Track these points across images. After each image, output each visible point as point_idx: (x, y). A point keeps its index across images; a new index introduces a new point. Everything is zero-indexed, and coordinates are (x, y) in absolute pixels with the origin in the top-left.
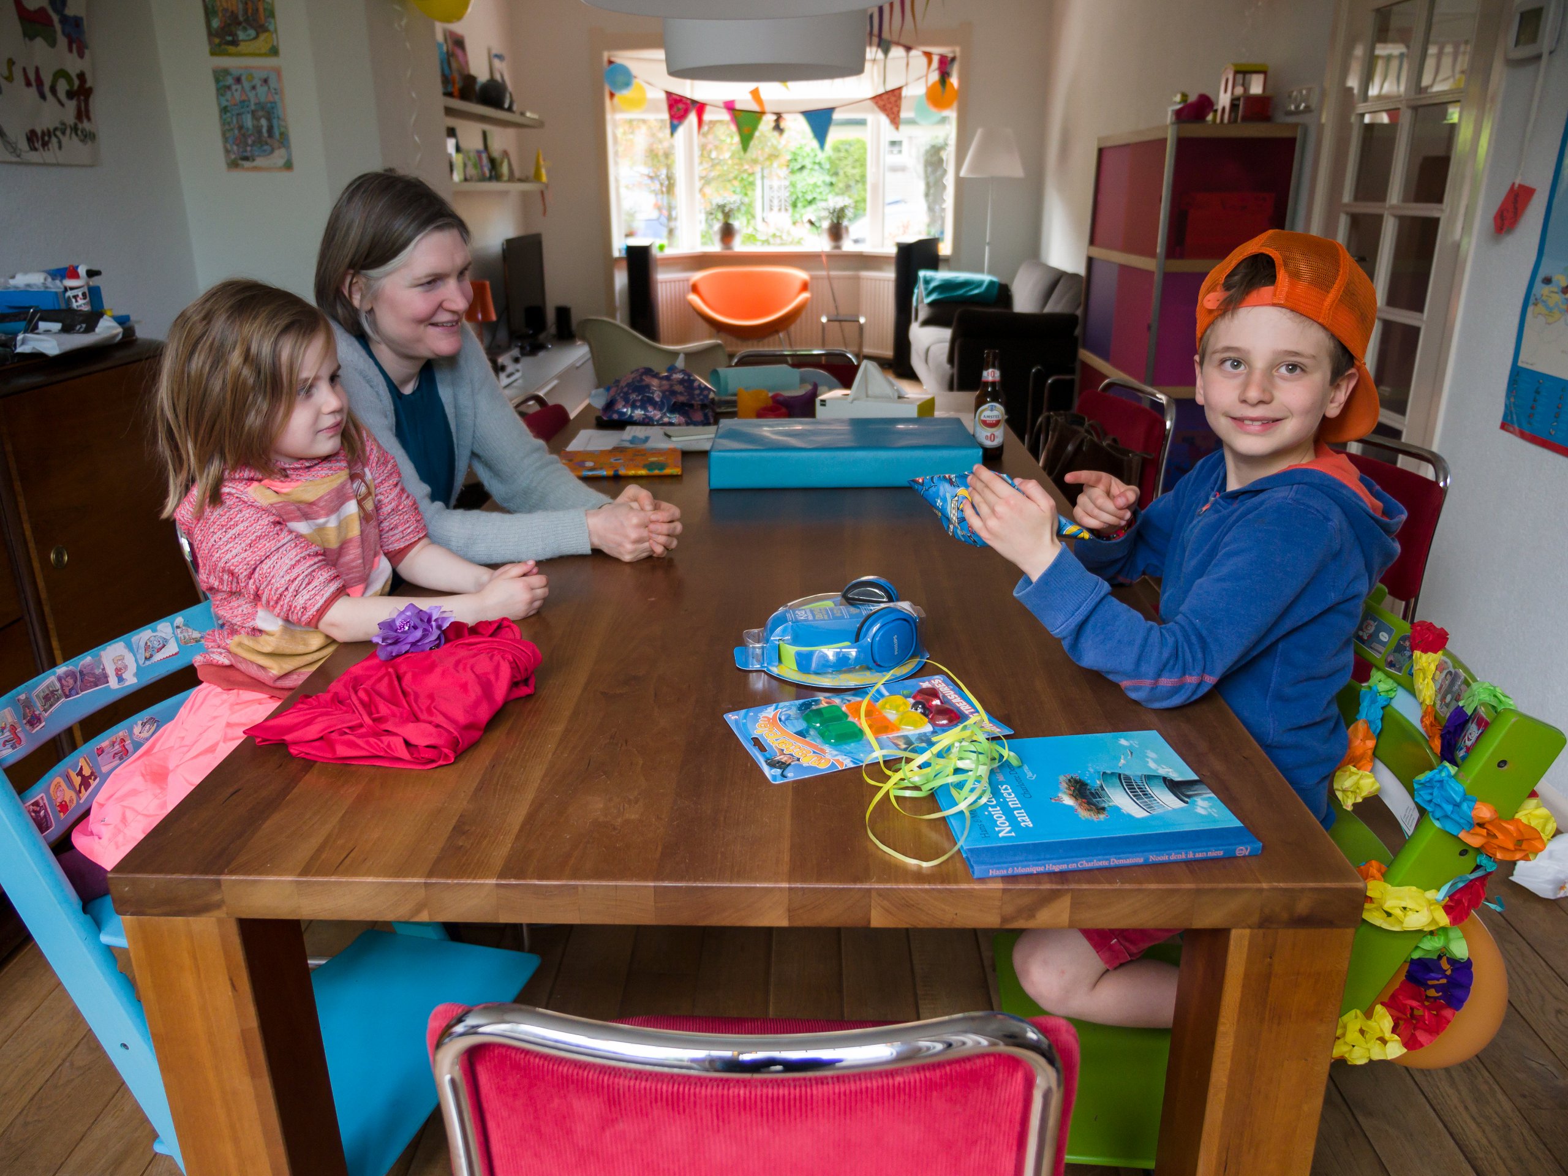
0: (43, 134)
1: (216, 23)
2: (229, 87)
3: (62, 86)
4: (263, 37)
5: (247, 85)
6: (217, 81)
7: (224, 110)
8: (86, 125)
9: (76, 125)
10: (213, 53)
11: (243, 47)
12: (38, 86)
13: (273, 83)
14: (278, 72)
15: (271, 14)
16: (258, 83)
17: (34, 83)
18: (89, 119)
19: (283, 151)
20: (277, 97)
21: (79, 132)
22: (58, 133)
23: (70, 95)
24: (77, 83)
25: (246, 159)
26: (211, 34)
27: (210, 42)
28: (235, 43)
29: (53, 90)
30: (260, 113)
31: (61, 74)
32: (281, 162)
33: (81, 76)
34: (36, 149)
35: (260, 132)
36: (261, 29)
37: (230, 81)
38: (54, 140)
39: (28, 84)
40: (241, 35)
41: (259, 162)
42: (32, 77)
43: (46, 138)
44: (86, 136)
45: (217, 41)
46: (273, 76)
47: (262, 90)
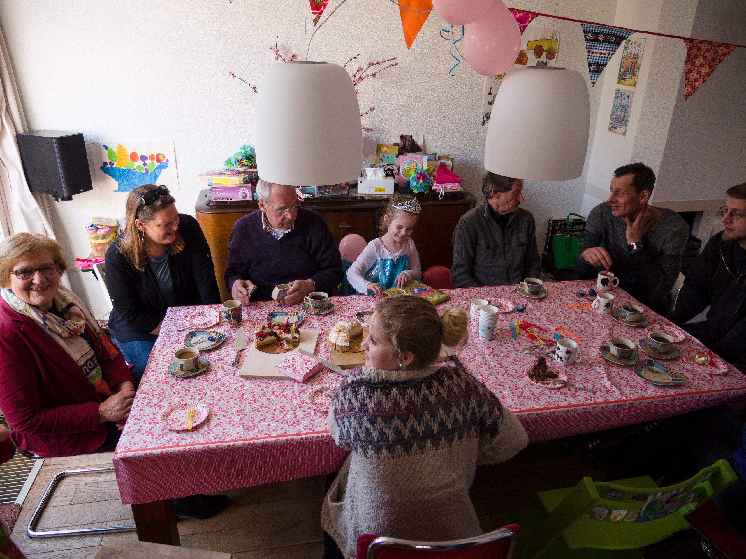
1: (622, 71)
2: (618, 97)
4: (633, 77)
5: (623, 97)
6: (616, 94)
7: (614, 106)
10: (618, 83)
11: (627, 81)
13: (630, 98)
14: (634, 93)
15: (638, 69)
16: (626, 97)
19: (625, 127)
20: (630, 104)
25: (614, 128)
26: (619, 75)
27: (618, 77)
28: (624, 79)
30: (623, 110)
32: (623, 132)
35: (621, 118)
36: (634, 74)
37: (619, 95)
40: (628, 76)
41: (618, 130)
45: (620, 77)
46: (631, 94)
47: (626, 100)
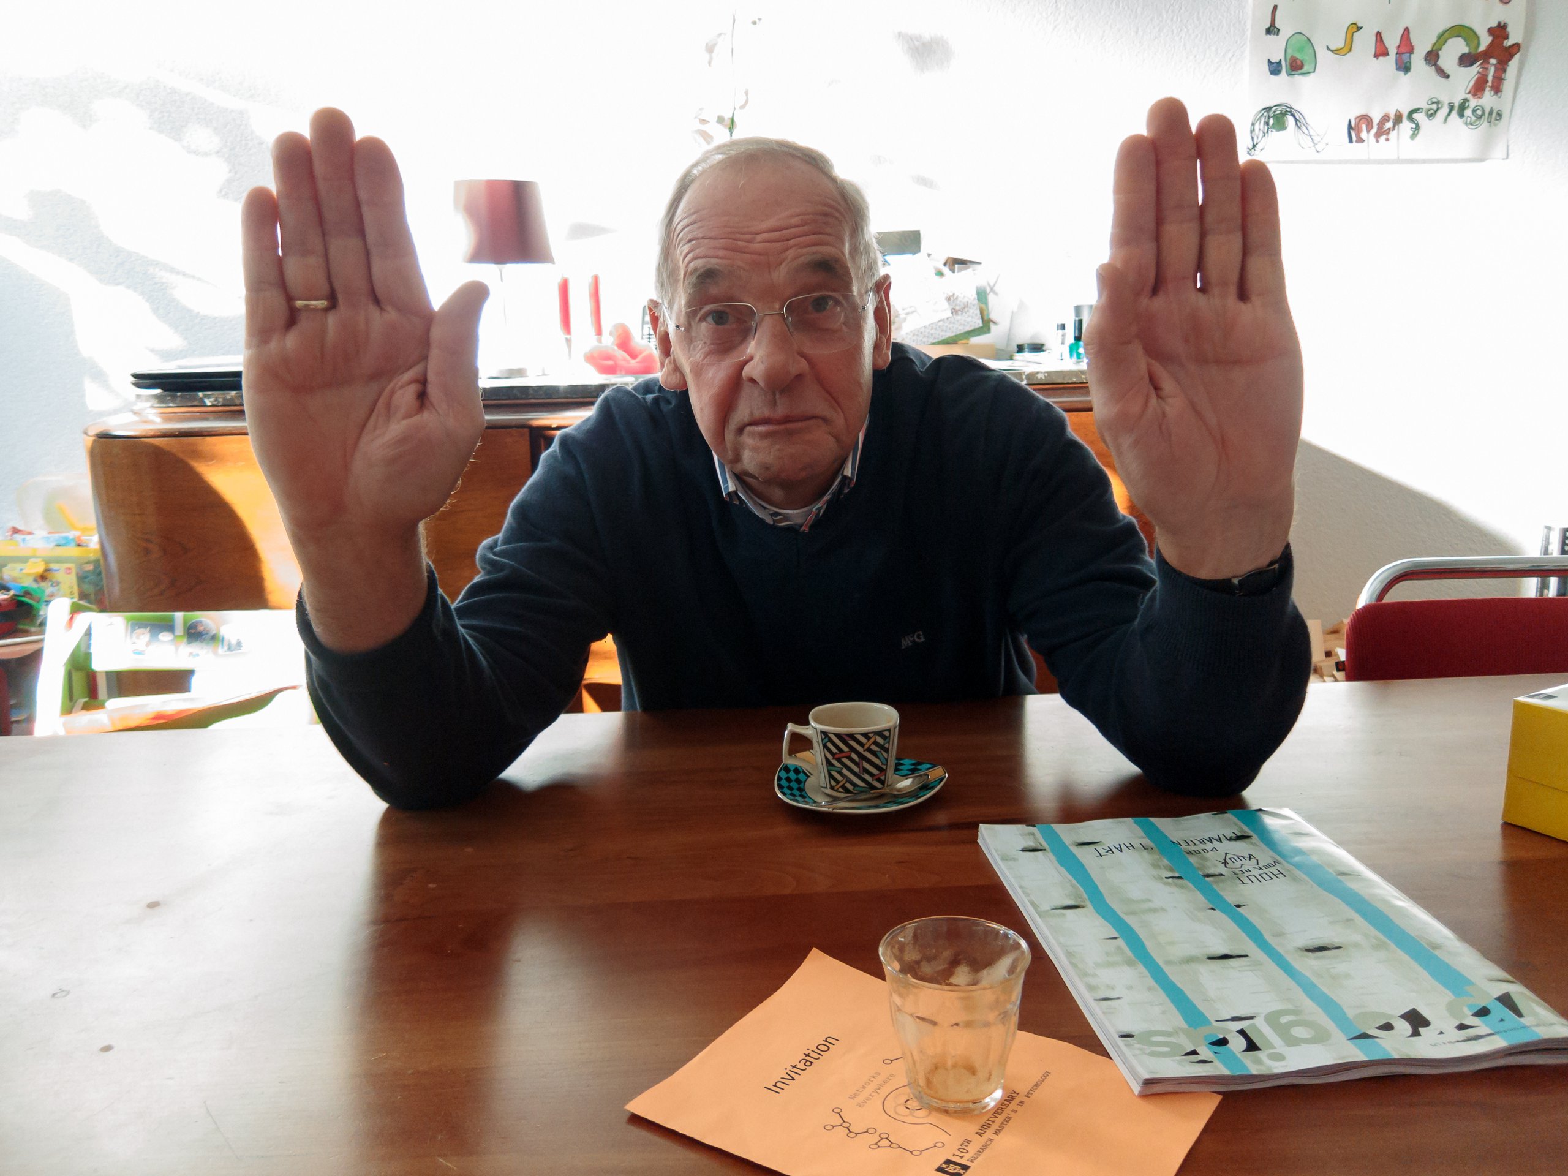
0: (1386, 118)
3: (1457, 47)
8: (1488, 99)
9: (1466, 100)
12: (1399, 54)
17: (1393, 51)
18: (1497, 89)
21: (1468, 112)
22: (1419, 117)
23: (1466, 60)
24: (1485, 41)
29: (1432, 57)
31: (1461, 31)
33: (1499, 32)
34: (1360, 140)
38: (1406, 126)
39: (1381, 51)
42: (1392, 43)
43: (1389, 125)
44: (1479, 117)
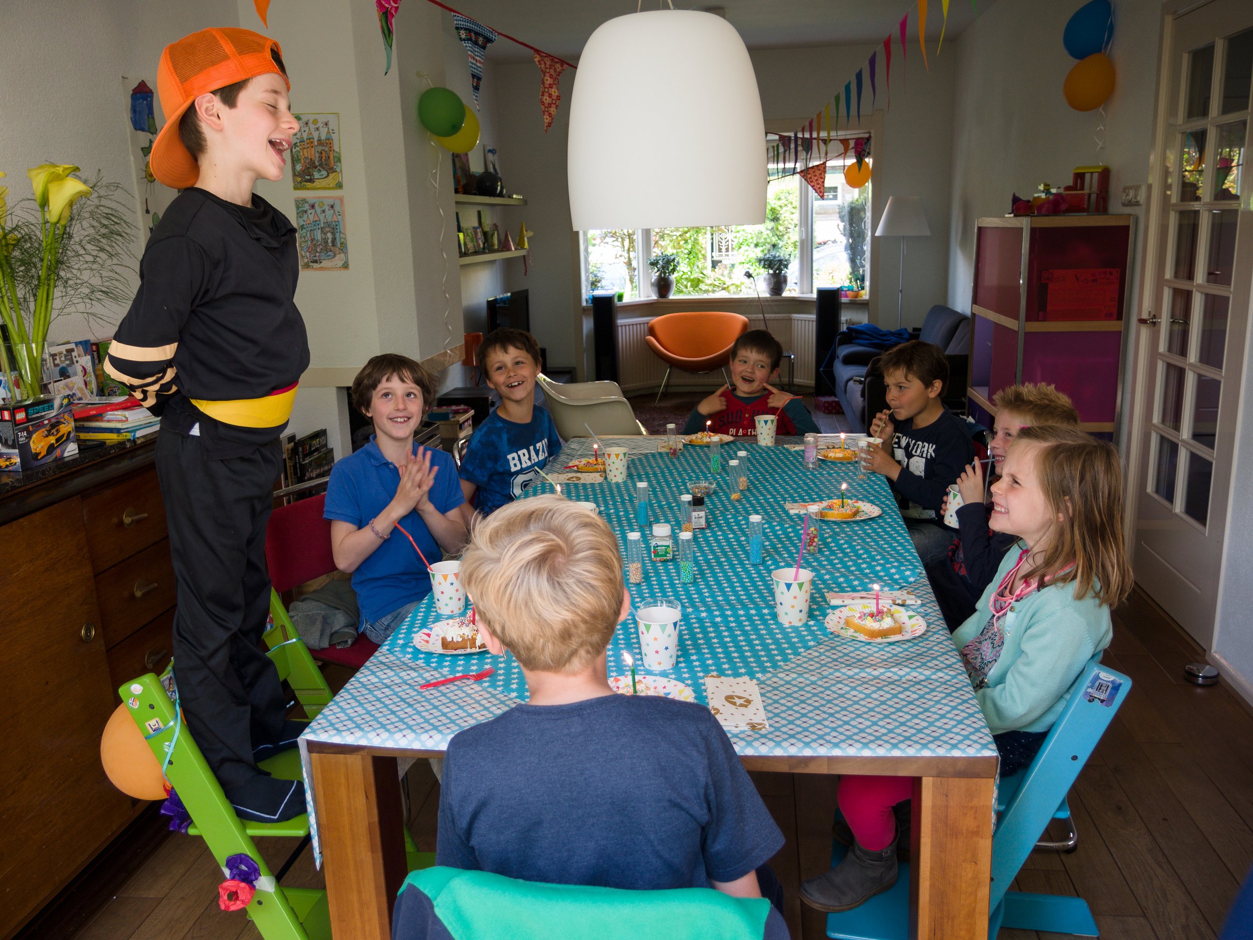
1: (299, 167)
2: (306, 212)
4: (331, 176)
5: (318, 210)
6: (298, 207)
10: (295, 188)
11: (317, 184)
13: (337, 208)
14: (341, 200)
15: (339, 160)
16: (327, 208)
19: (342, 255)
20: (340, 218)
25: (316, 262)
26: (294, 175)
27: (294, 181)
28: (311, 181)
30: (327, 229)
32: (340, 264)
35: (326, 242)
36: (331, 170)
37: (307, 207)
40: (316, 175)
41: (325, 264)
45: (299, 179)
46: (338, 203)
47: (329, 213)
